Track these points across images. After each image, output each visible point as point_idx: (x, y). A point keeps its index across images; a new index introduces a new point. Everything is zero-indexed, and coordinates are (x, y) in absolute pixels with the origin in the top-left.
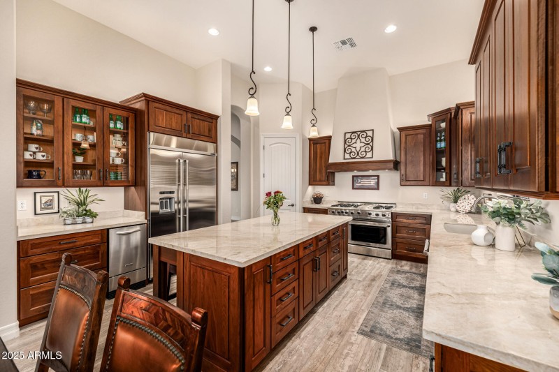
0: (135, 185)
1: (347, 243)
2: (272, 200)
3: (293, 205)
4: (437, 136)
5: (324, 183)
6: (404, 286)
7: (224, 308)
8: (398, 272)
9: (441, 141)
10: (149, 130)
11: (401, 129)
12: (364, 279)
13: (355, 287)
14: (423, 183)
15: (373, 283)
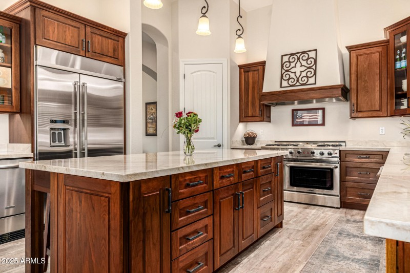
0: (21, 112)
1: (282, 190)
2: (183, 122)
3: (219, 146)
4: (395, 54)
5: (258, 119)
6: (354, 236)
7: (103, 241)
8: (348, 221)
9: (401, 59)
10: (35, 43)
11: (350, 49)
12: (304, 229)
13: (292, 236)
14: (380, 113)
15: (315, 233)
